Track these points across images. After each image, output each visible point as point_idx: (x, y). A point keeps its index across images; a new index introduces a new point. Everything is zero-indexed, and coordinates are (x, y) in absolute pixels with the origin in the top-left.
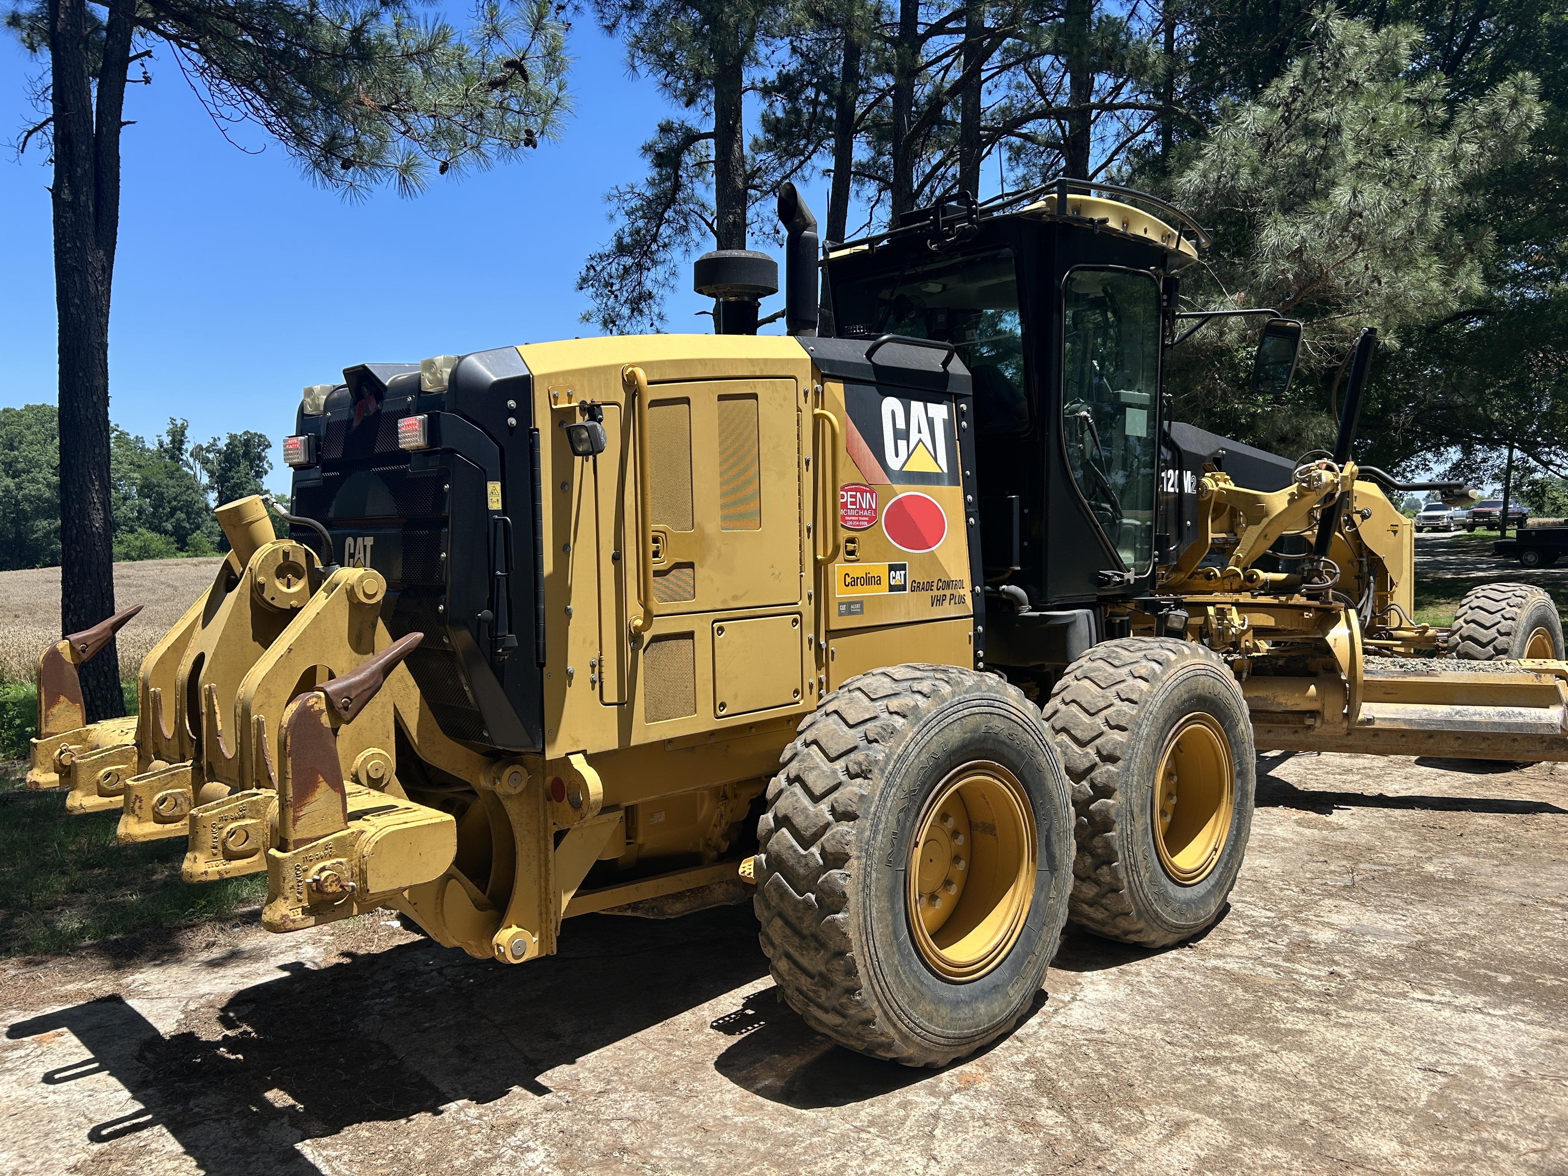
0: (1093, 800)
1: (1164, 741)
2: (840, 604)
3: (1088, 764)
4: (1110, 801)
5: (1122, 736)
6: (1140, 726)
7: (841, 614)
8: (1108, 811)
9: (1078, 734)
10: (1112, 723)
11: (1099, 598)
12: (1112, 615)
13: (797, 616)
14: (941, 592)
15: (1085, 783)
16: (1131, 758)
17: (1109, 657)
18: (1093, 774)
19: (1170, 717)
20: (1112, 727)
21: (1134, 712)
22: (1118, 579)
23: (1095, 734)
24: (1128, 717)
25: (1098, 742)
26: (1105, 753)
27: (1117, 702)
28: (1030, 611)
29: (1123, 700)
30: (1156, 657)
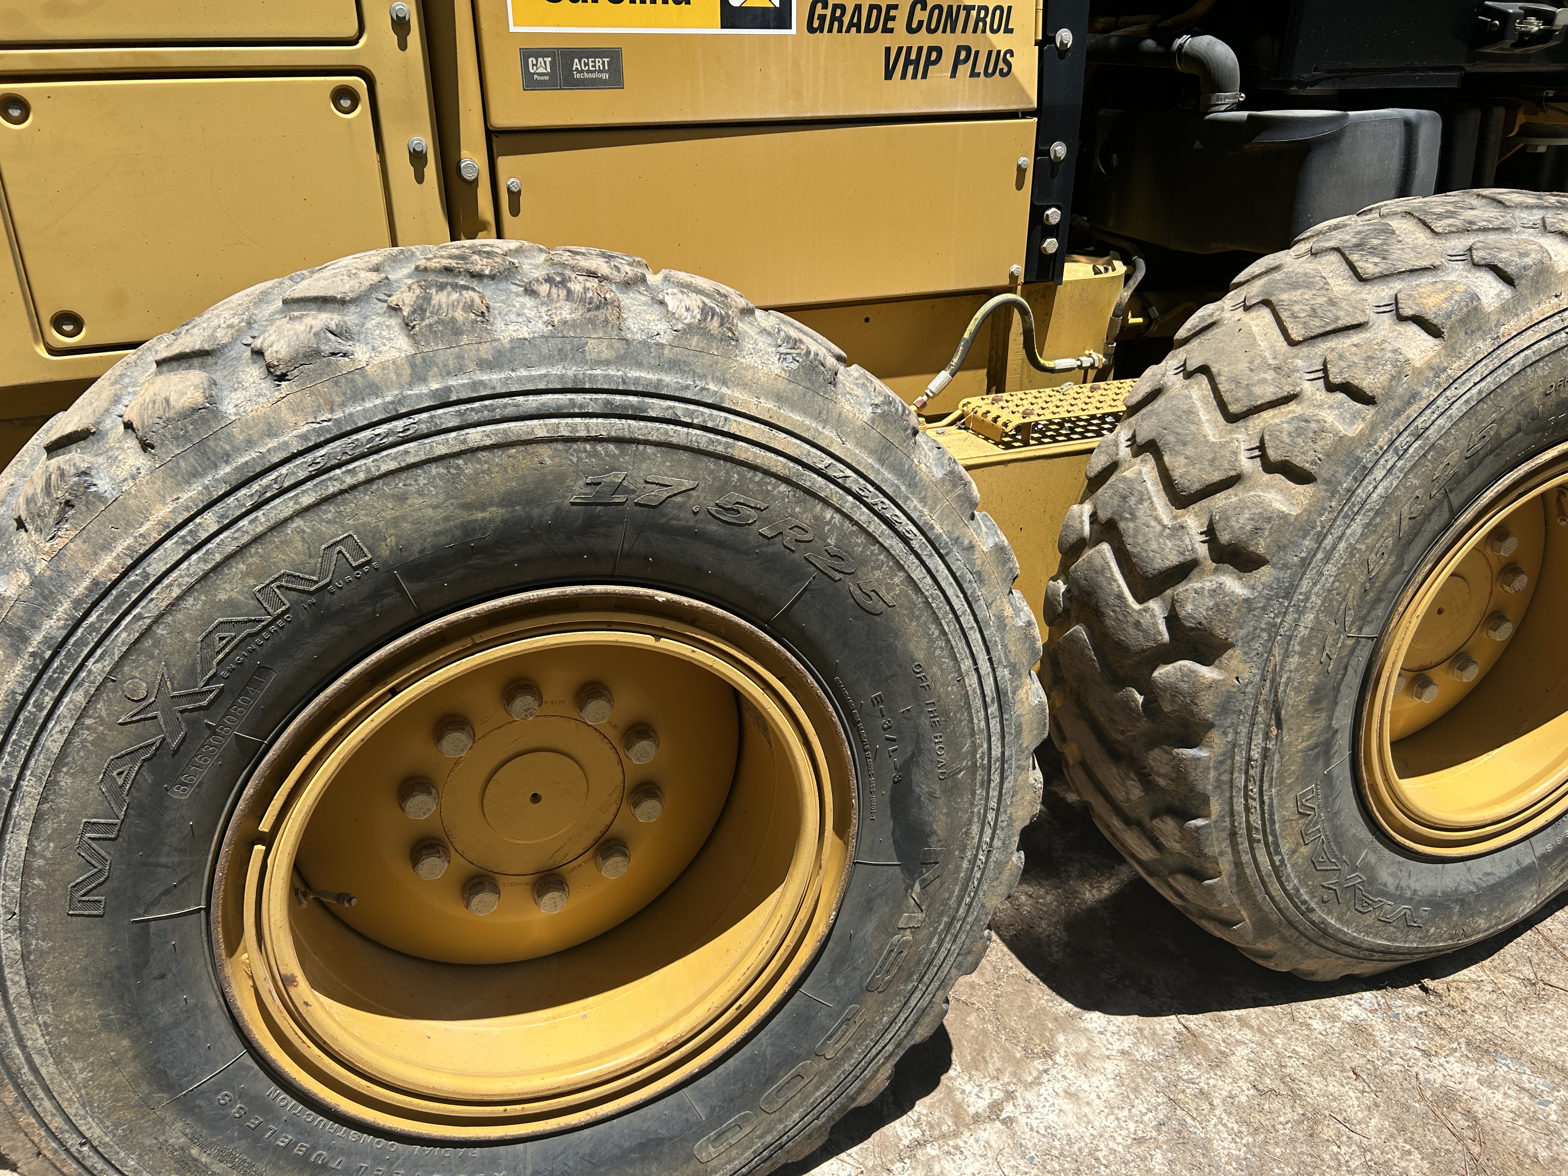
0: (1167, 655)
1: (1455, 514)
2: (526, 54)
3: (1173, 559)
4: (1208, 673)
5: (1291, 499)
6: (1367, 471)
7: (530, 83)
8: (1194, 696)
9: (1177, 465)
10: (1273, 454)
11: (1468, 79)
12: (1528, 131)
13: (357, 83)
14: (924, 39)
15: (1156, 607)
16: (1305, 563)
17: (1359, 246)
18: (1181, 588)
19: (1497, 446)
20: (1269, 467)
21: (1353, 430)
22: (1535, 26)
23: (1217, 477)
24: (1329, 440)
25: (1220, 500)
26: (1224, 537)
27: (1313, 390)
28: (1240, 107)
29: (1331, 388)
30: (1505, 258)
